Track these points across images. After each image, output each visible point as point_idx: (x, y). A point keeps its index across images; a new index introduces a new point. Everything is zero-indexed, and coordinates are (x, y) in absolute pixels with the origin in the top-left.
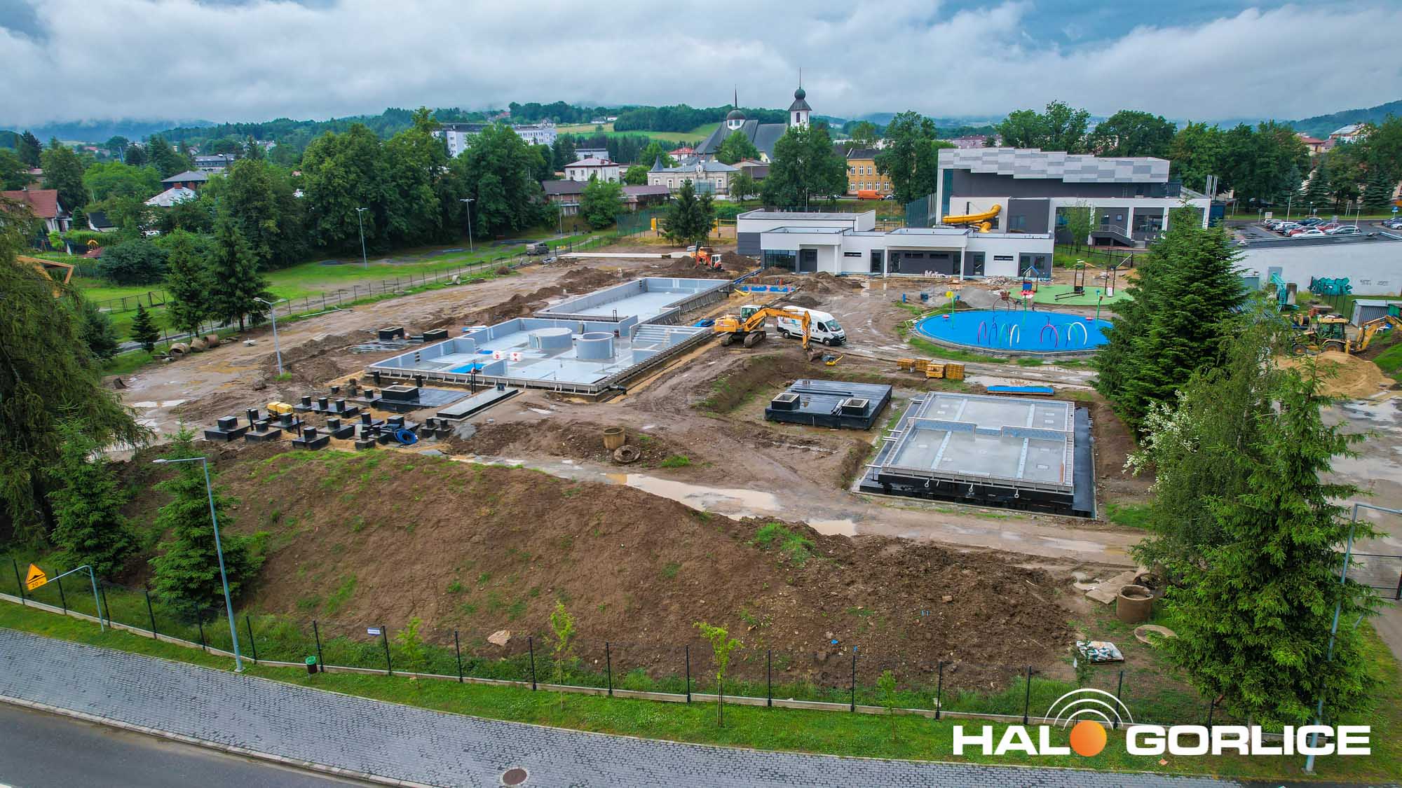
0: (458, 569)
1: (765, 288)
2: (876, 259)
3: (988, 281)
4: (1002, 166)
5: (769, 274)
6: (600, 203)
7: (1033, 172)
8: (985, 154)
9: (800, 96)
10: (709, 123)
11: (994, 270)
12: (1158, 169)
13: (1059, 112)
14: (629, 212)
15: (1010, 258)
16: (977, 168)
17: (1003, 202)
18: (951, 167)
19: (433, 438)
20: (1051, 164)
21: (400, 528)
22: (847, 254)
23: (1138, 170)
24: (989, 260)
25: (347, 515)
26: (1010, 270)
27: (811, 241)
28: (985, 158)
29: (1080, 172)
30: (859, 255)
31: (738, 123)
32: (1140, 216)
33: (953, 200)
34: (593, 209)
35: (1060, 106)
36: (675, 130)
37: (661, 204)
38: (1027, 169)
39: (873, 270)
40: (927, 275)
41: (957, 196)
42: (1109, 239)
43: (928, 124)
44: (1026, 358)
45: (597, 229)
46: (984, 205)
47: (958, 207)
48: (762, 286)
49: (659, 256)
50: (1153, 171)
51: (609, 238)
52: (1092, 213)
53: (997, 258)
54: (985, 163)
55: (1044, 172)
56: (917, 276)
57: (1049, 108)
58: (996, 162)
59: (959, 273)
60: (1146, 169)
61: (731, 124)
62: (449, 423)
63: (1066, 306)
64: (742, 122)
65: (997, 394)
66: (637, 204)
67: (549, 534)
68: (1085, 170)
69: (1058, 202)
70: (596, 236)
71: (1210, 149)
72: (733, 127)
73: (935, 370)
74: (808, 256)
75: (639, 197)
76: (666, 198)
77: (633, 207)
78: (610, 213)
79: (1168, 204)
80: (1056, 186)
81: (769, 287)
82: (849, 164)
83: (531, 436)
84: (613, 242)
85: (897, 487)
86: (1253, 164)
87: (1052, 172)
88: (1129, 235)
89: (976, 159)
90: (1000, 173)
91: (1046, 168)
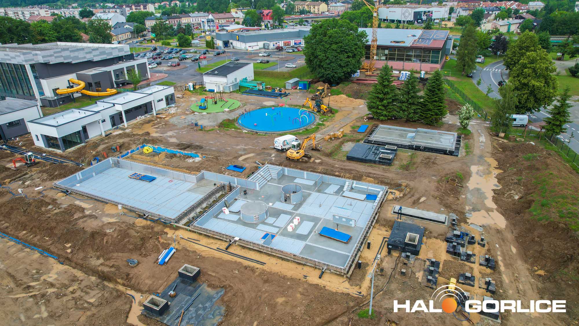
1: (128, 153)
2: (113, 120)
4: (65, 58)
7: (80, 58)
8: (55, 53)
15: (162, 100)
17: (74, 77)
18: (33, 63)
23: (120, 50)
26: (163, 105)
29: (98, 55)
30: (105, 120)
33: (43, 80)
38: (77, 58)
40: (139, 118)
50: (125, 50)
53: (157, 102)
54: (56, 57)
55: (85, 58)
56: (137, 121)
58: (62, 56)
68: (101, 53)
79: (134, 63)
80: (90, 64)
87: (88, 58)
89: (51, 56)
90: (65, 61)
91: (85, 55)
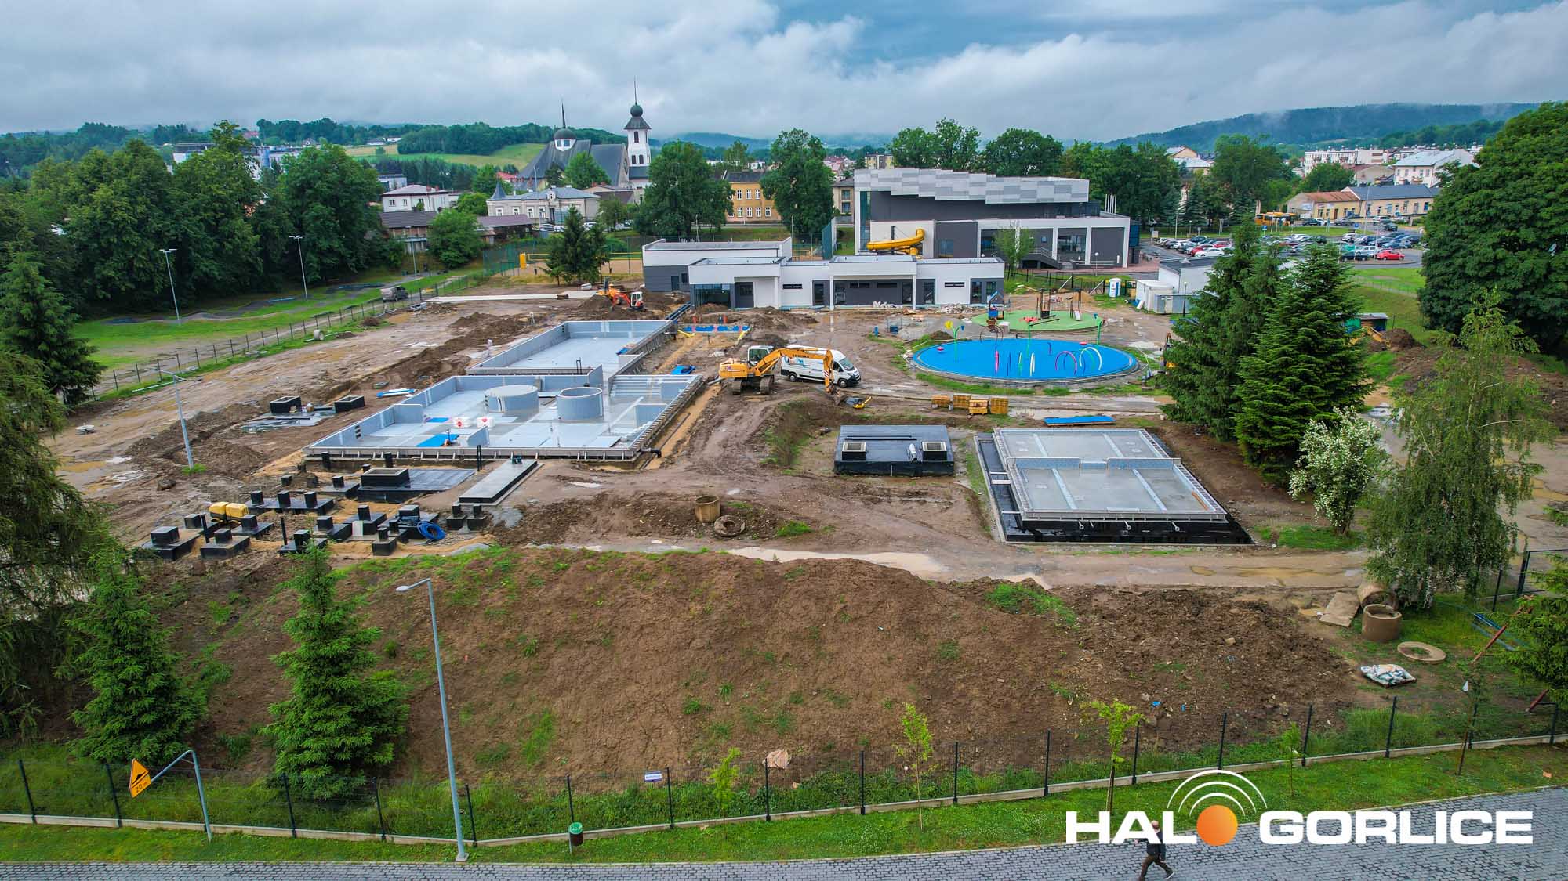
0: (687, 684)
1: (712, 328)
2: (819, 292)
3: (945, 310)
4: (922, 187)
5: (707, 311)
6: (453, 237)
7: (959, 193)
8: (904, 175)
9: (637, 112)
10: (512, 143)
11: (945, 298)
12: (1079, 189)
13: (949, 129)
14: (487, 248)
15: (962, 284)
16: (897, 189)
17: (928, 226)
18: (868, 189)
19: (465, 529)
20: (973, 184)
21: (589, 642)
22: (785, 286)
23: (1059, 189)
24: (939, 288)
25: (505, 634)
26: (963, 296)
27: (746, 273)
28: (905, 180)
29: (999, 193)
30: (799, 286)
31: (567, 144)
32: (1064, 234)
33: (873, 224)
34: (445, 245)
35: (949, 124)
36: (474, 152)
37: (522, 236)
38: (947, 190)
39: (815, 303)
40: (876, 305)
41: (876, 220)
42: (1036, 262)
43: (815, 144)
44: (1051, 387)
45: (452, 268)
46: (909, 229)
47: (880, 232)
48: (708, 326)
49: (555, 296)
50: (1074, 191)
51: (475, 278)
52: (1018, 235)
53: (947, 285)
54: (905, 184)
55: (966, 193)
56: (866, 308)
57: (939, 126)
58: (916, 183)
59: (911, 302)
60: (1067, 189)
61: (559, 145)
62: (483, 509)
63: (1045, 332)
64: (572, 142)
65: (1059, 427)
66: (496, 237)
67: (789, 626)
68: (1007, 190)
69: (985, 224)
70: (455, 276)
71: (1098, 168)
72: (563, 148)
73: (978, 406)
74: (744, 291)
75: (496, 229)
76: (527, 230)
77: (491, 241)
78: (467, 249)
79: (1088, 223)
80: (979, 207)
81: (716, 326)
82: (733, 188)
83: (594, 514)
84: (482, 282)
85: (1048, 533)
86: (1137, 183)
87: (974, 194)
88: (1054, 256)
89: (895, 180)
90: (921, 195)
91: (968, 188)
